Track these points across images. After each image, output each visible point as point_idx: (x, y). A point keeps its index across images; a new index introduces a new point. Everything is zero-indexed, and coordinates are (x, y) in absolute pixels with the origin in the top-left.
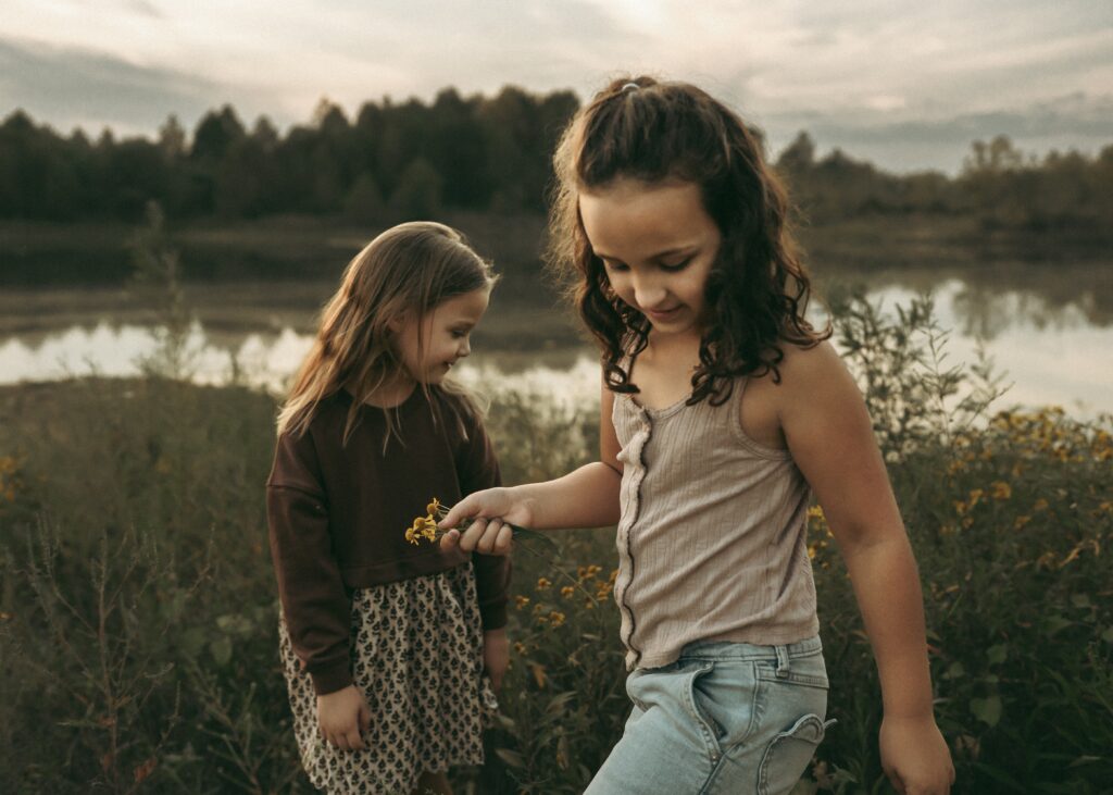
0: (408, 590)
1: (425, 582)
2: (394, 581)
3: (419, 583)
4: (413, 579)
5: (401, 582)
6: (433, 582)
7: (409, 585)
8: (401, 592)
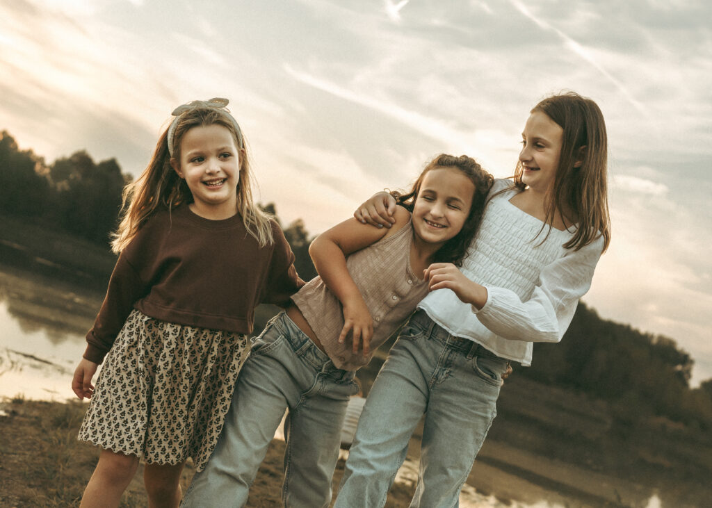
0: (196, 335)
1: (208, 334)
2: (189, 326)
3: (204, 334)
4: (202, 329)
5: (193, 327)
6: (212, 336)
7: (197, 333)
8: (191, 334)
